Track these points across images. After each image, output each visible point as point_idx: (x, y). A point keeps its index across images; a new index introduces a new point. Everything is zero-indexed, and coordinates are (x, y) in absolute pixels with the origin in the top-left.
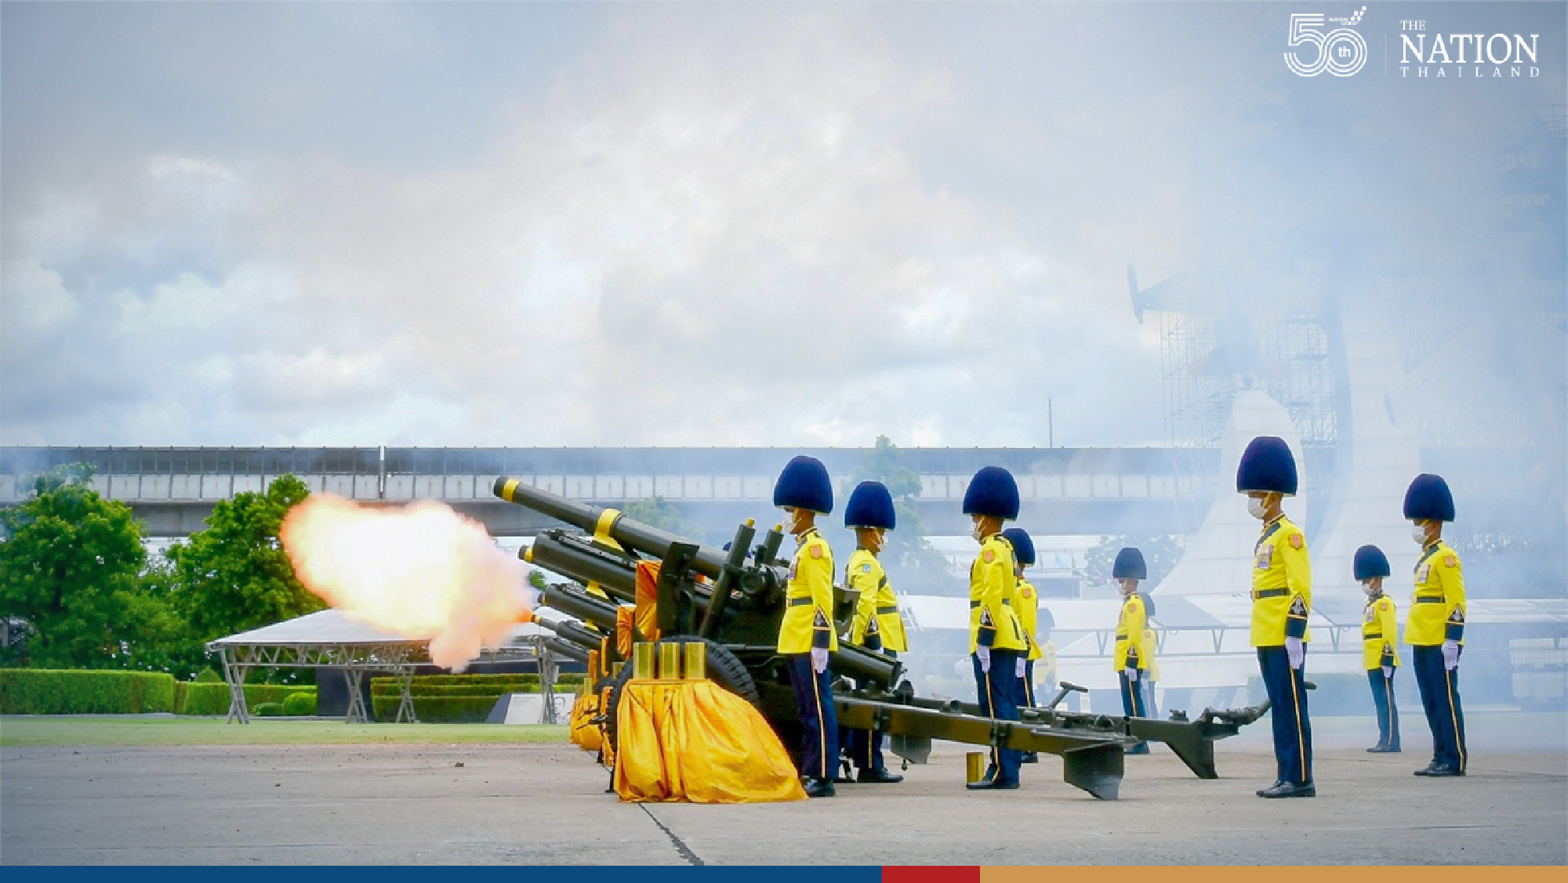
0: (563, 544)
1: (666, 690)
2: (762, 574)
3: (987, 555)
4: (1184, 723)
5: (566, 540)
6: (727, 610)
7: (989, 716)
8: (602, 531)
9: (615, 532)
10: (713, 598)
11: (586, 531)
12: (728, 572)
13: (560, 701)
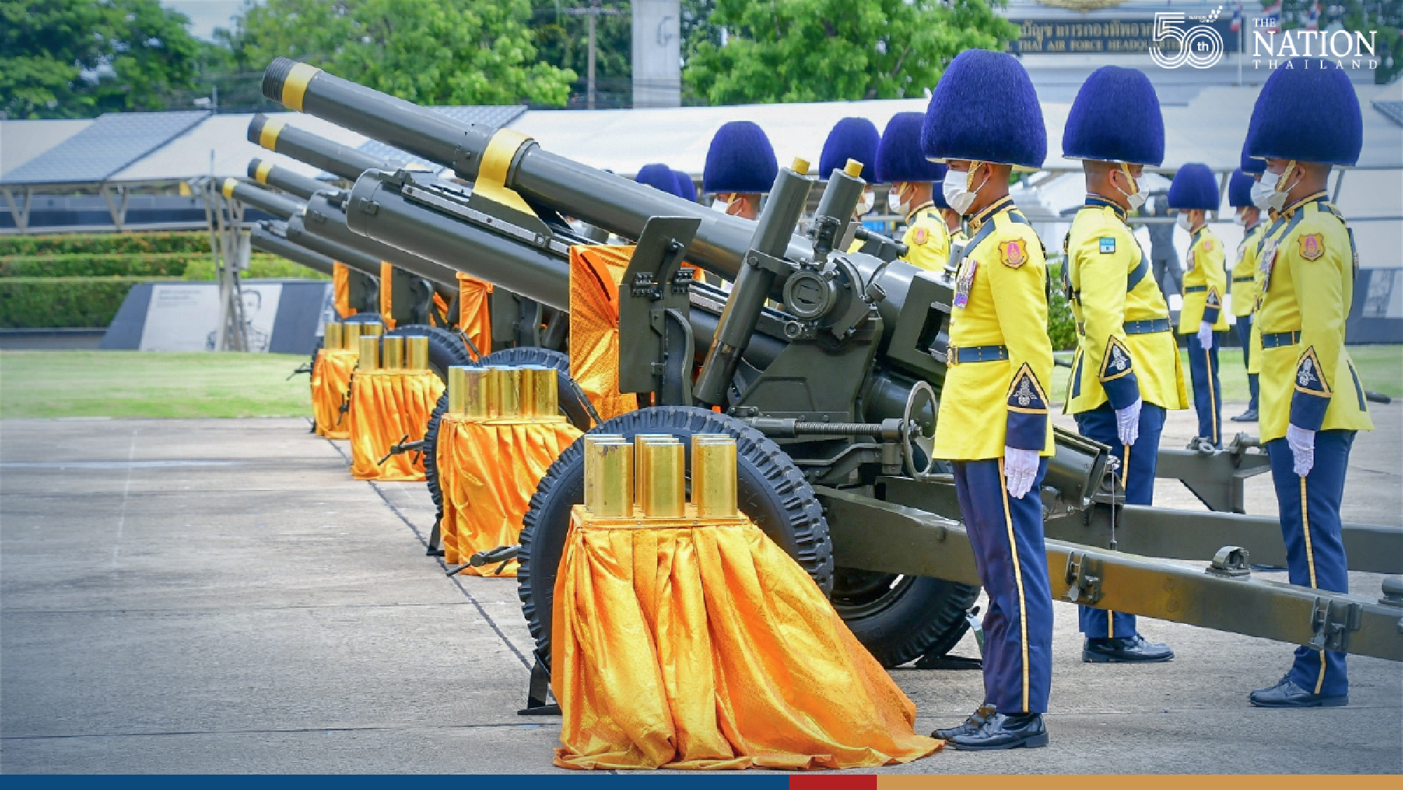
0: (410, 200)
1: (661, 541)
2: (828, 276)
3: (1307, 244)
5: (417, 193)
6: (754, 340)
7: (1307, 584)
8: (492, 175)
9: (516, 178)
10: (727, 316)
11: (458, 174)
12: (754, 267)
13: (246, 298)
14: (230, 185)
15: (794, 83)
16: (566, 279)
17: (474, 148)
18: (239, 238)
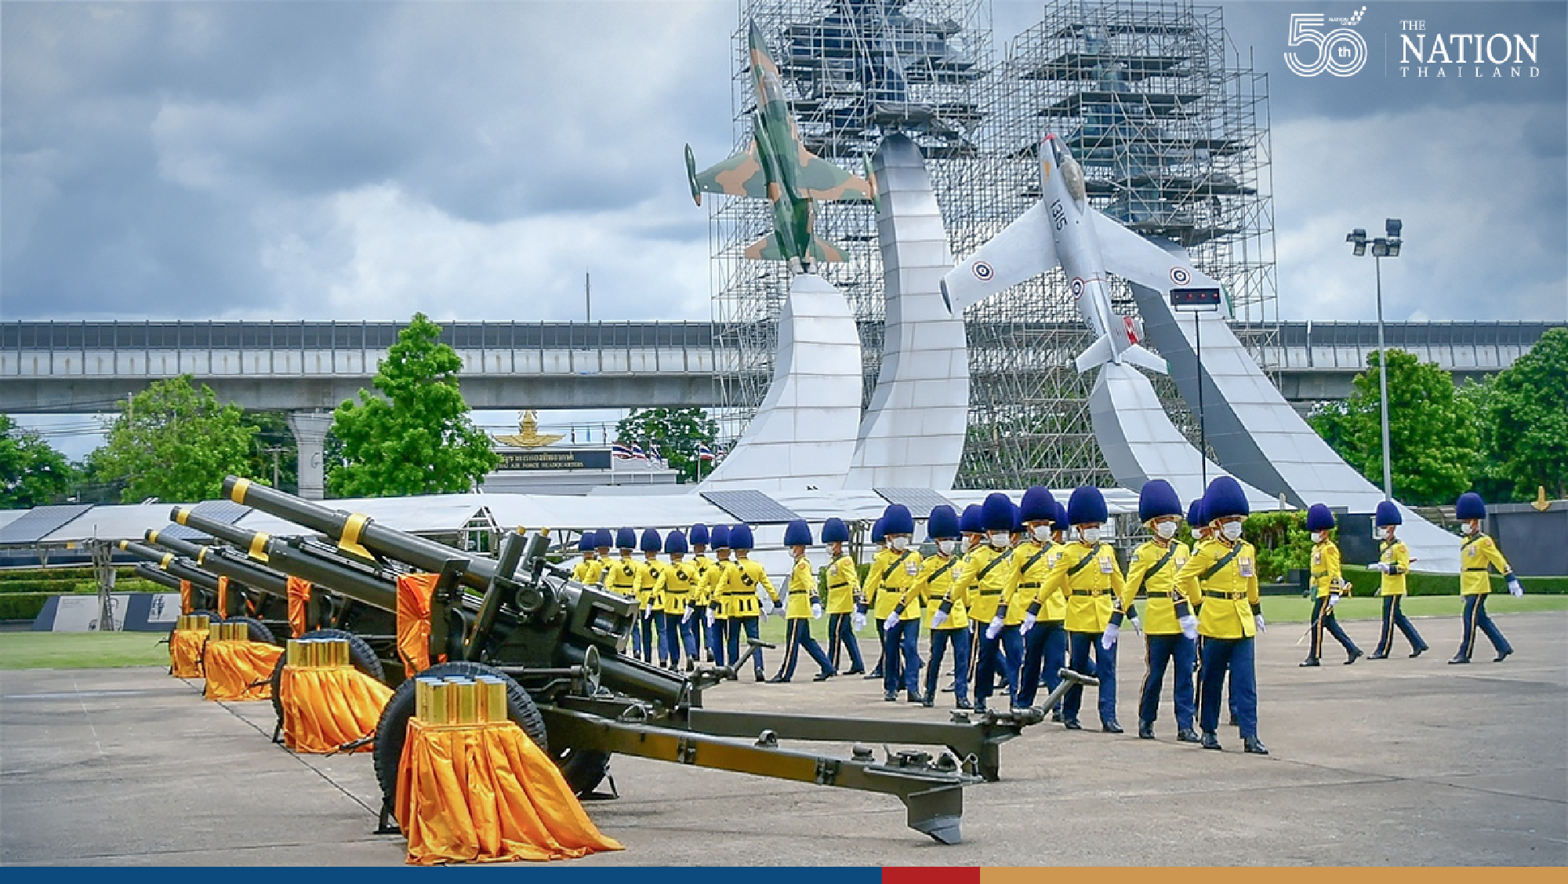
2: (540, 589)
4: (967, 725)
6: (496, 626)
8: (349, 538)
9: (363, 539)
11: (330, 536)
12: (497, 585)
13: (113, 602)
14: (124, 543)
15: (387, 486)
16: (395, 594)
17: (339, 523)
18: (110, 572)
